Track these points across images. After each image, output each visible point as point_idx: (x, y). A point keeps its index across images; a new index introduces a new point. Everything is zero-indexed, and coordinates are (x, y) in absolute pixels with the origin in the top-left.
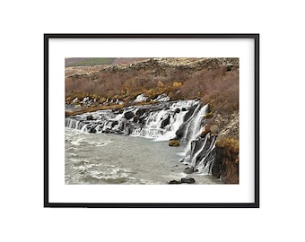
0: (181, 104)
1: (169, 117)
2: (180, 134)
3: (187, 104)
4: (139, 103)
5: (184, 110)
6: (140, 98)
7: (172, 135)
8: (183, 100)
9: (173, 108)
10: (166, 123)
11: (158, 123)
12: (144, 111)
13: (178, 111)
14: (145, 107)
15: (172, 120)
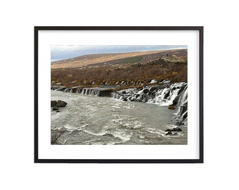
0: (176, 85)
1: (169, 92)
2: (175, 102)
3: (180, 85)
4: (152, 84)
5: (178, 88)
6: (153, 81)
7: (170, 102)
8: (178, 82)
9: (172, 87)
10: (167, 96)
11: (162, 96)
12: (155, 88)
13: (174, 89)
14: (155, 86)
15: (171, 94)
